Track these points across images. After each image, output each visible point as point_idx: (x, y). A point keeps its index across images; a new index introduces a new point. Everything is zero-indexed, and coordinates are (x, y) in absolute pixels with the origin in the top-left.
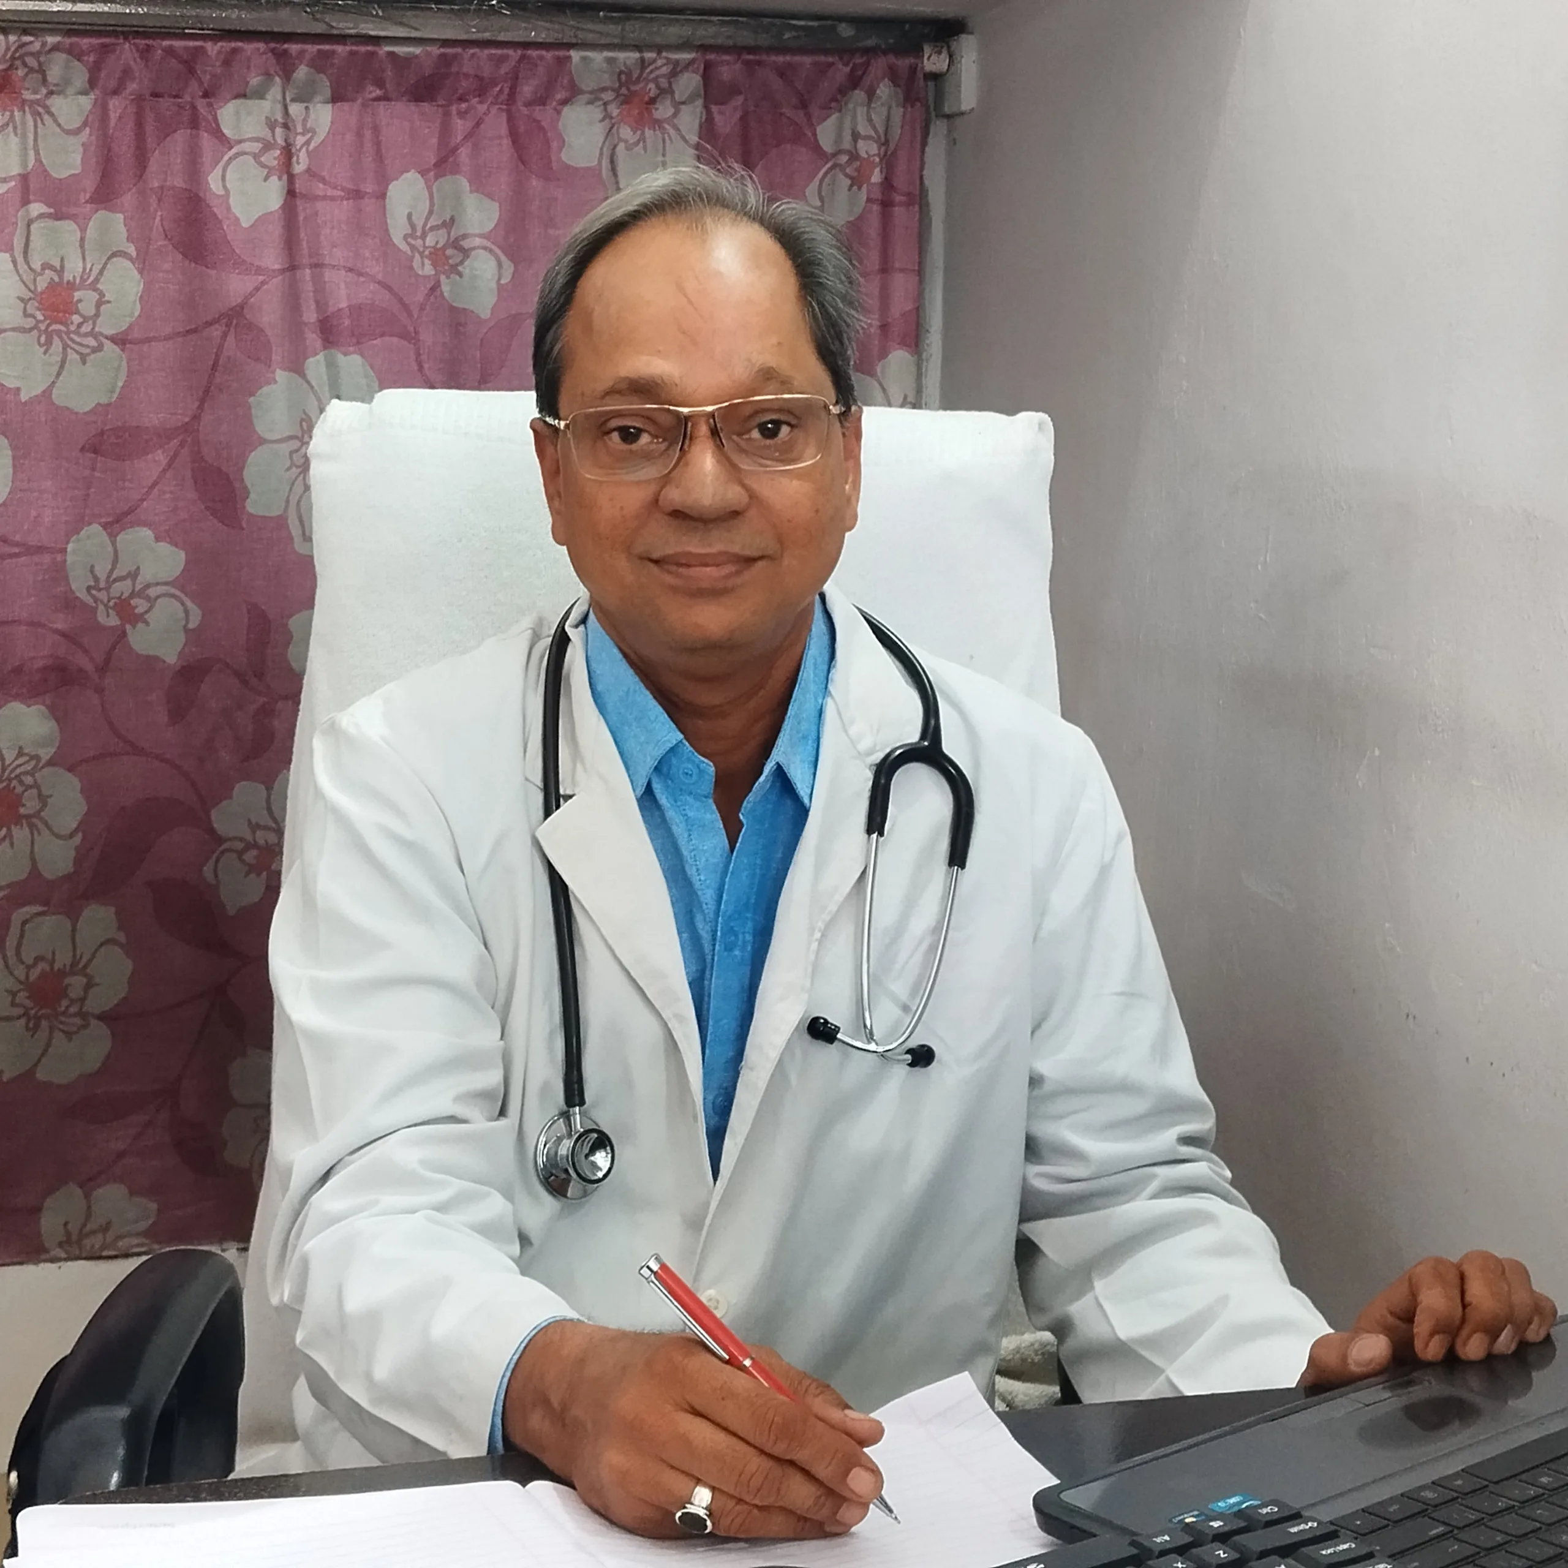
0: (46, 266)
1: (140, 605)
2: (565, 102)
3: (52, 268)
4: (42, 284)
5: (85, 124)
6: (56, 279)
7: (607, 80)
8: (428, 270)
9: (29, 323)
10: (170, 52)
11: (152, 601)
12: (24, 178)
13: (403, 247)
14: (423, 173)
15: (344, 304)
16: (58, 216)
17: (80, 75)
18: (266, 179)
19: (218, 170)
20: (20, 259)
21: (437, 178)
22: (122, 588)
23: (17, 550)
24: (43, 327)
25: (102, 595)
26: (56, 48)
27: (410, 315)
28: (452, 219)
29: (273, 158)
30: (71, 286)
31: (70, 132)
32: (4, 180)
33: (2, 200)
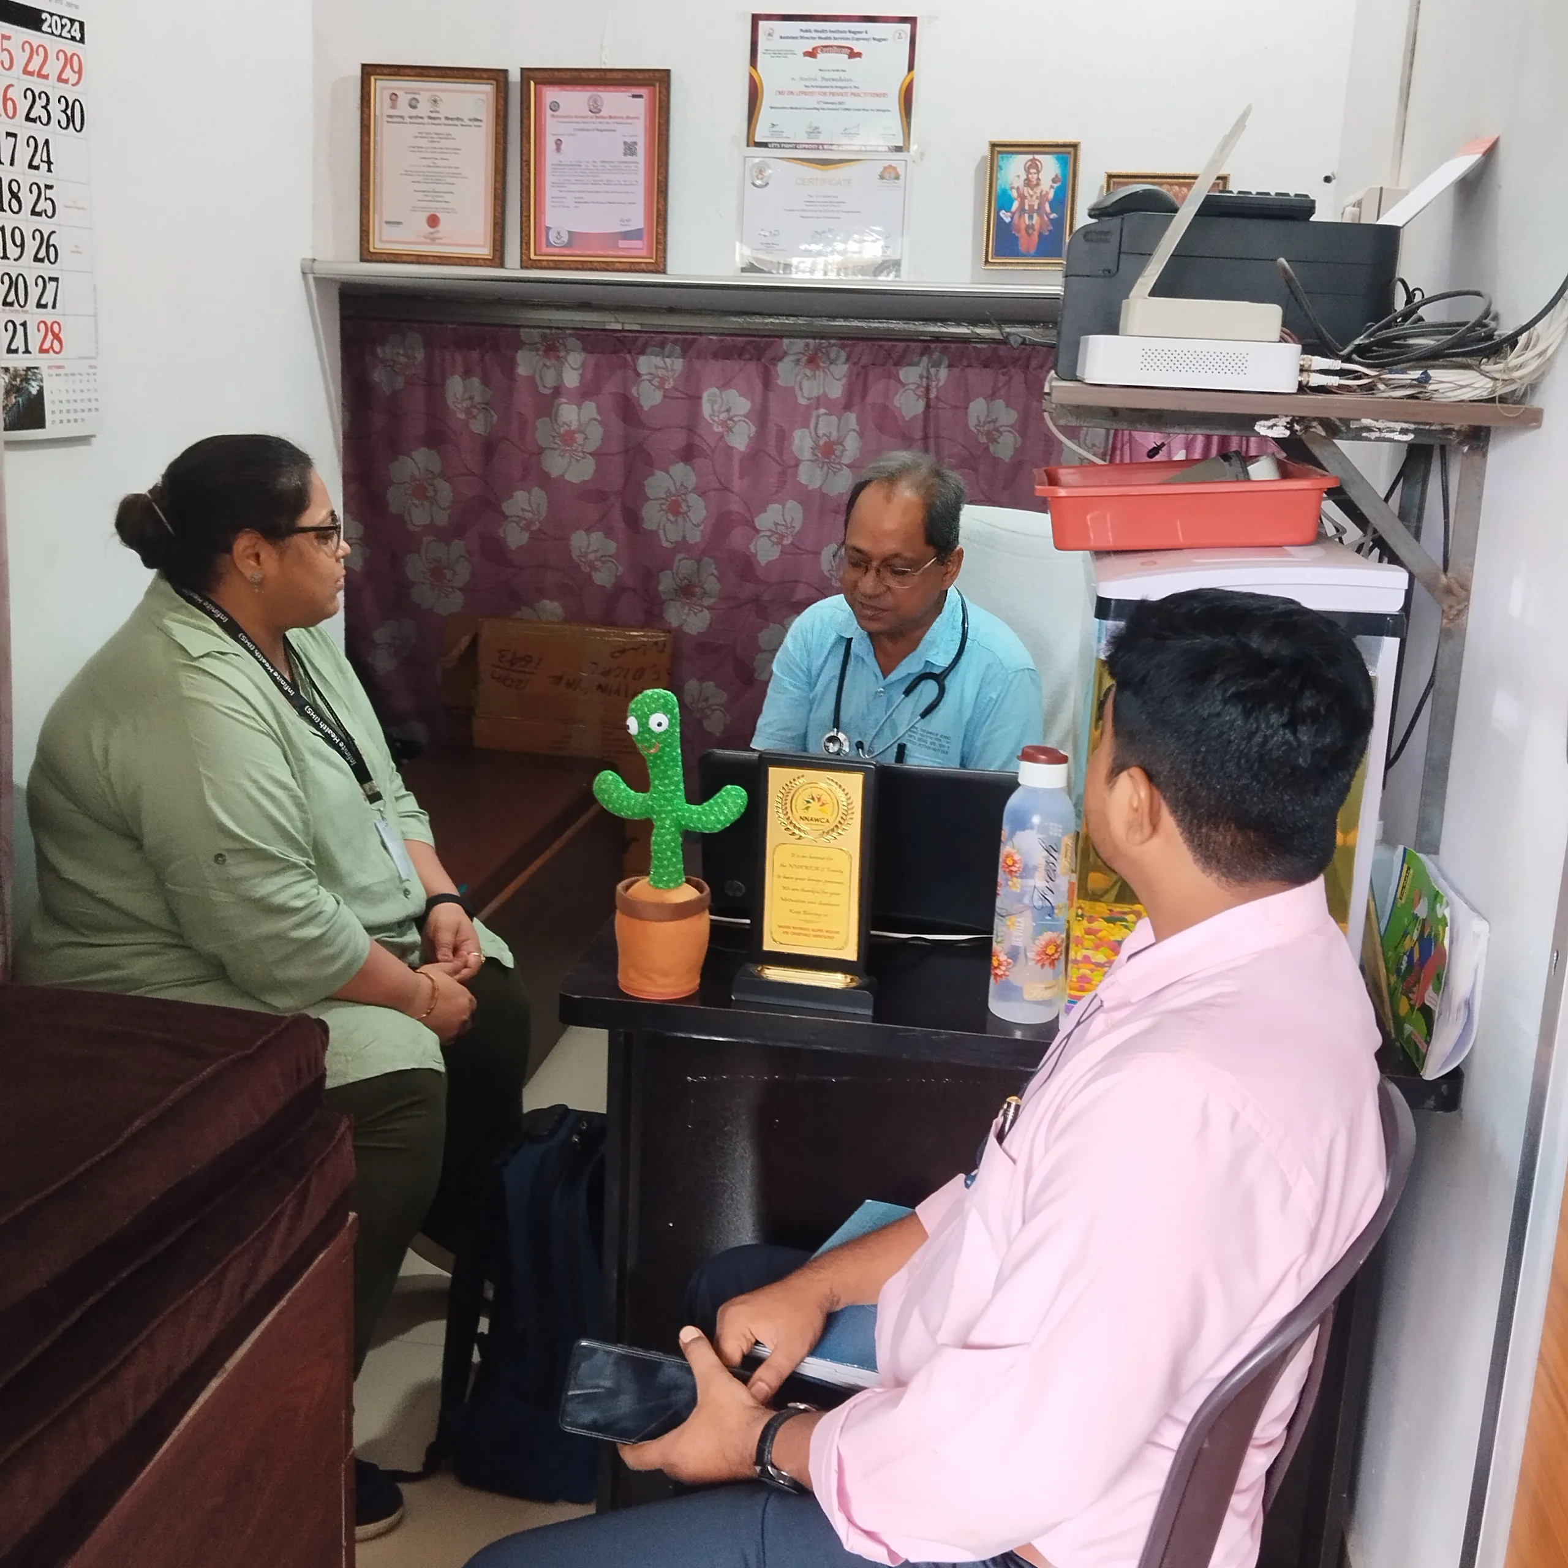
0: (823, 435)
3: (826, 436)
4: (822, 442)
5: (844, 376)
6: (827, 440)
8: (984, 440)
9: (814, 458)
10: (881, 347)
12: (818, 398)
13: (975, 430)
14: (985, 398)
16: (830, 414)
17: (843, 355)
18: (917, 400)
19: (897, 397)
20: (813, 433)
21: (991, 401)
23: (801, 552)
24: (821, 460)
26: (835, 344)
28: (996, 419)
29: (921, 390)
30: (834, 443)
31: (838, 380)
32: (808, 399)
33: (807, 407)
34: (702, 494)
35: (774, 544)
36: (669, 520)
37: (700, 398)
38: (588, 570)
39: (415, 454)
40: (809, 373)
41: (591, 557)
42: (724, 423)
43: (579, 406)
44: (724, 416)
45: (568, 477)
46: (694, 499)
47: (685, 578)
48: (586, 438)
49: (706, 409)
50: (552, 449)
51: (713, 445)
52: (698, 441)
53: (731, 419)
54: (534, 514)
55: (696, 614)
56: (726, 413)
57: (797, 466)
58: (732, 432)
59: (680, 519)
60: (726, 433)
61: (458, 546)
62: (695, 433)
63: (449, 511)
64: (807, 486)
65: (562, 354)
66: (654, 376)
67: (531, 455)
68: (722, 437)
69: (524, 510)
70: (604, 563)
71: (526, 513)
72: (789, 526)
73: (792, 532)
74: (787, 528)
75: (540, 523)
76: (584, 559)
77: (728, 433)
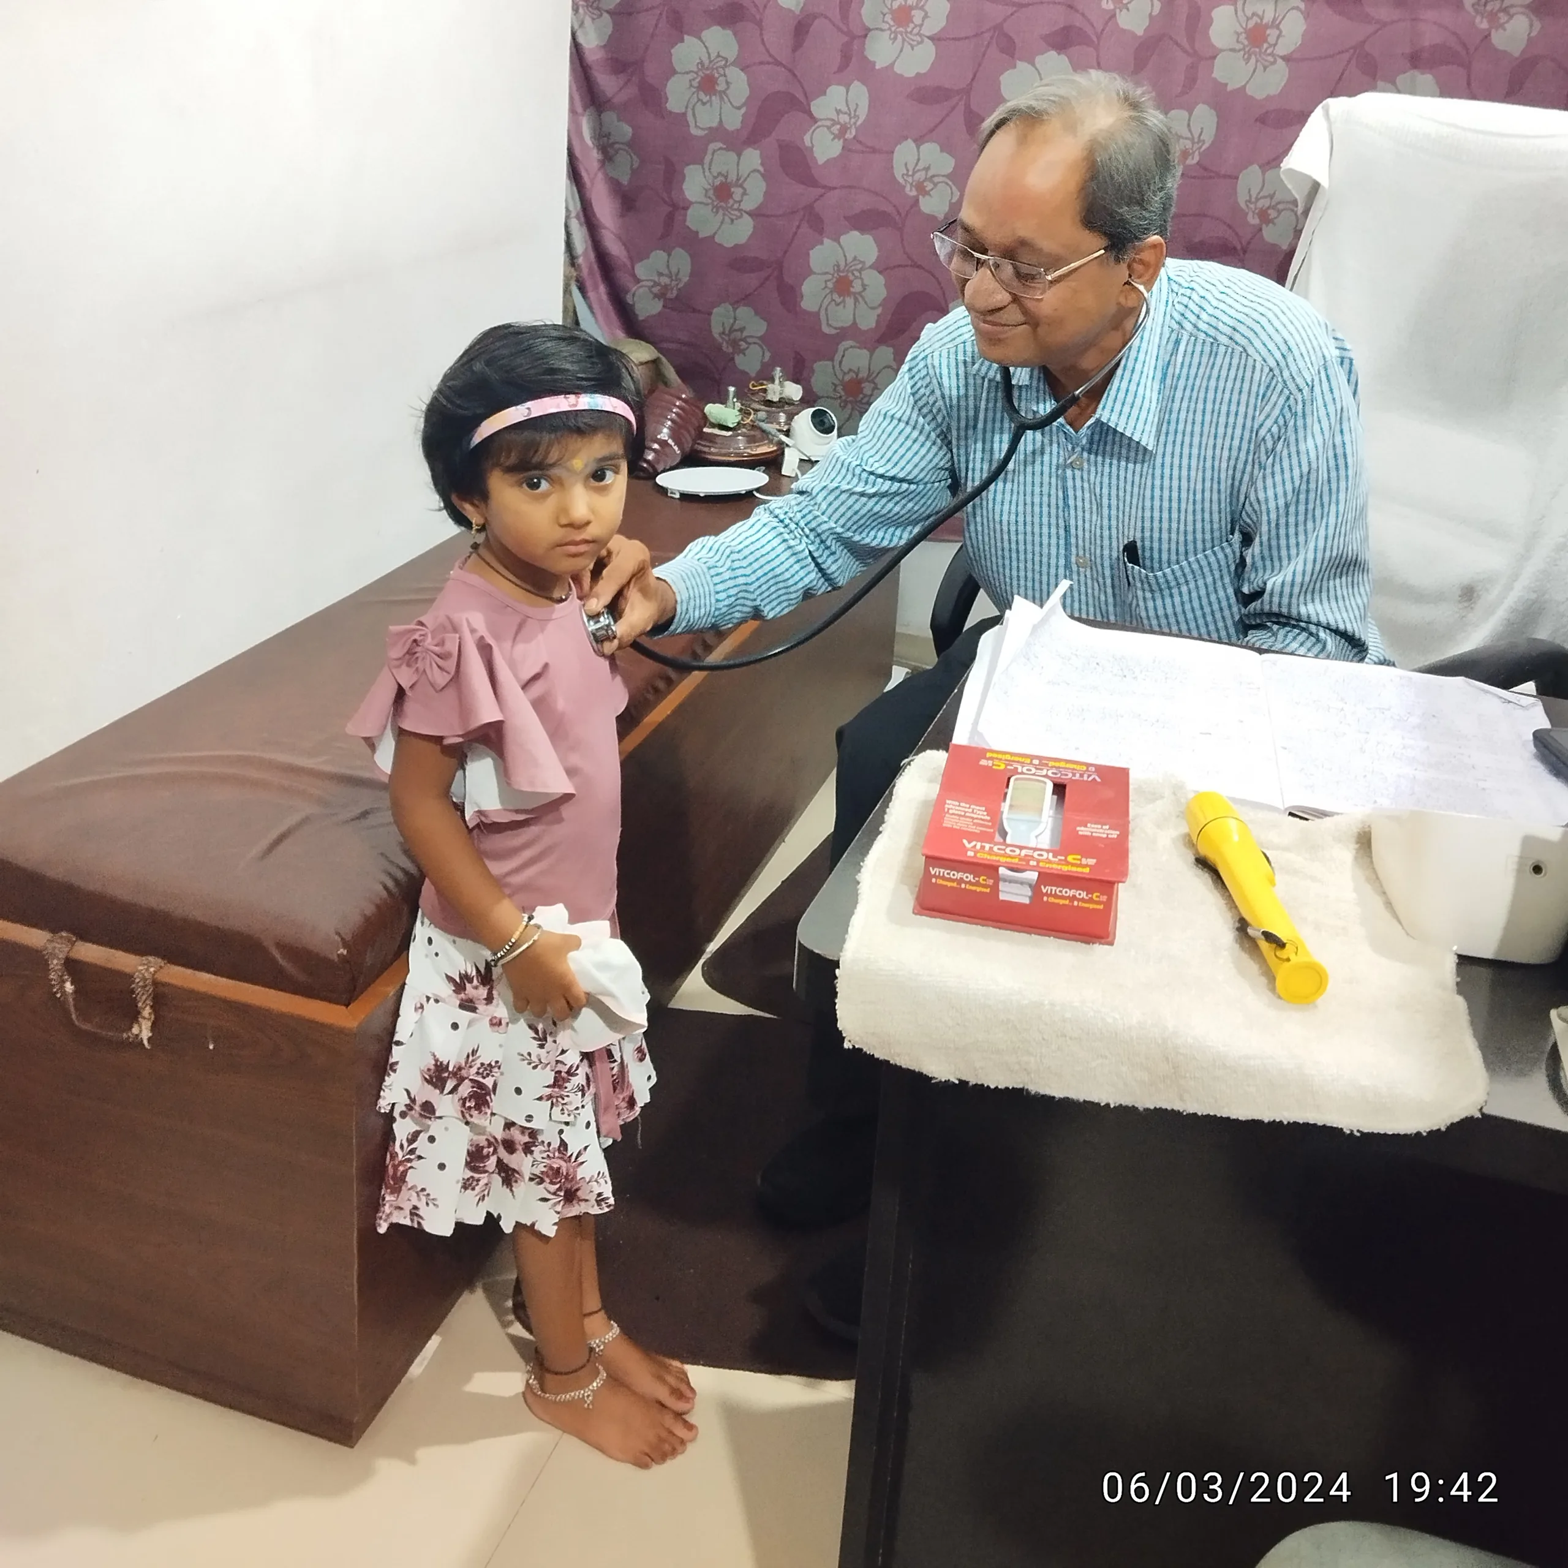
0: (1254, 14)
1: (1272, 214)
3: (1258, 16)
4: (1250, 25)
6: (1259, 21)
8: (1485, 25)
9: (1238, 47)
11: (1279, 212)
15: (1427, 44)
20: (1240, 12)
22: (1264, 203)
24: (1247, 49)
25: (1252, 206)
27: (1468, 52)
30: (1267, 26)
38: (914, 193)
39: (706, 34)
41: (920, 176)
45: (898, 69)
48: (926, 16)
50: (882, 30)
51: (1100, 27)
52: (1079, 22)
54: (850, 117)
57: (1214, 57)
58: (1127, 9)
60: (1118, 11)
61: (752, 158)
62: (1077, 11)
63: (743, 110)
64: (1226, 85)
67: (853, 37)
68: (1114, 16)
69: (838, 112)
70: (935, 185)
71: (841, 116)
72: (1196, 140)
73: (1201, 147)
74: (1193, 143)
75: (857, 130)
76: (910, 179)
77: (1121, 11)
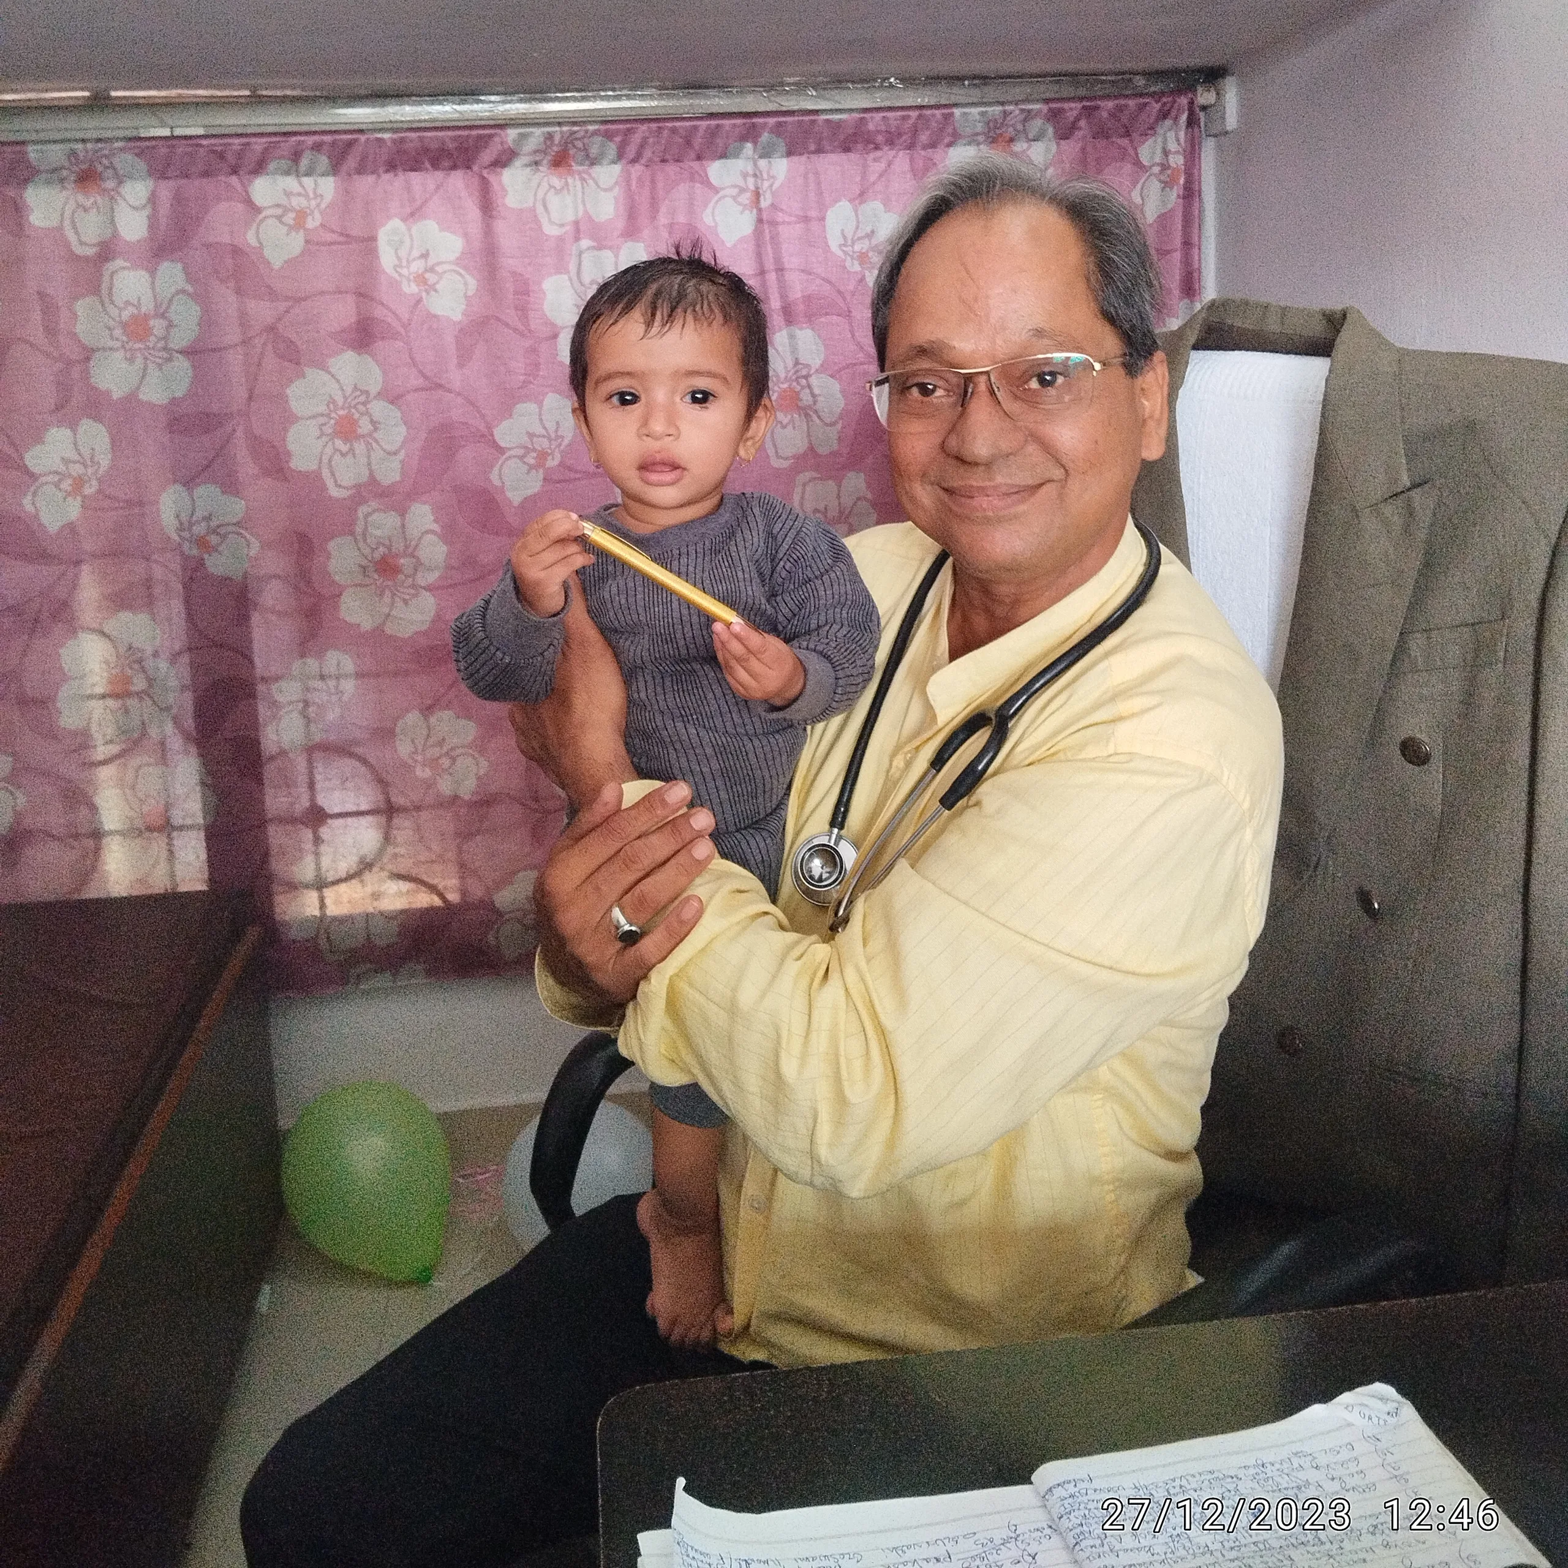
2: (950, 145)
5: (616, 183)
7: (979, 127)
8: (857, 267)
10: (674, 131)
12: (576, 223)
13: (840, 253)
14: (851, 201)
15: (799, 295)
16: (600, 248)
17: (612, 150)
18: (742, 213)
19: (709, 210)
20: (575, 278)
21: (860, 204)
23: (578, 476)
26: (595, 133)
27: (844, 299)
28: (873, 232)
29: (746, 198)
31: (605, 190)
32: (562, 225)
33: (561, 239)
34: (395, 399)
35: (531, 468)
36: (336, 450)
37: (373, 239)
38: (195, 552)
40: (556, 182)
41: (200, 529)
42: (421, 279)
43: (153, 272)
44: (417, 266)
45: (142, 396)
46: (379, 408)
47: (379, 544)
48: (171, 325)
49: (387, 259)
50: (112, 349)
51: (405, 316)
52: (379, 312)
53: (431, 270)
54: (85, 466)
55: (406, 602)
56: (423, 261)
57: (555, 337)
58: (436, 291)
59: (360, 447)
60: (424, 294)
62: (372, 299)
65: (110, 184)
66: (286, 210)
67: (69, 363)
68: (419, 301)
69: (66, 461)
70: (224, 537)
71: (71, 465)
72: (553, 436)
73: (560, 445)
74: (550, 440)
75: (100, 481)
76: (186, 534)
77: (428, 293)
